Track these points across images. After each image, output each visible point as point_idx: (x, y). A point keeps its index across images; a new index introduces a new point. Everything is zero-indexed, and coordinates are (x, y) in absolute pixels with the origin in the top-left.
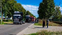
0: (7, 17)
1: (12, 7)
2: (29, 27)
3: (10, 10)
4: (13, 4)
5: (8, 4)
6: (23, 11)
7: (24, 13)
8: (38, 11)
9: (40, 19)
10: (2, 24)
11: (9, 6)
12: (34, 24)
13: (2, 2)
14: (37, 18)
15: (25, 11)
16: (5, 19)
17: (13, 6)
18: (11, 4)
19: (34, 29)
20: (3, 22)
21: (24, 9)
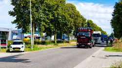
0: (44, 34)
1: (55, 12)
2: (93, 55)
3: (51, 19)
4: (58, 6)
5: (47, 7)
6: (78, 21)
7: (80, 25)
8: (112, 20)
9: (116, 37)
10: (34, 50)
11: (49, 11)
12: (103, 48)
13: (32, 2)
14: (110, 36)
15: (84, 20)
16: (39, 38)
17: (56, 10)
18: (54, 5)
19: (105, 58)
20: (36, 45)
21: (82, 17)
